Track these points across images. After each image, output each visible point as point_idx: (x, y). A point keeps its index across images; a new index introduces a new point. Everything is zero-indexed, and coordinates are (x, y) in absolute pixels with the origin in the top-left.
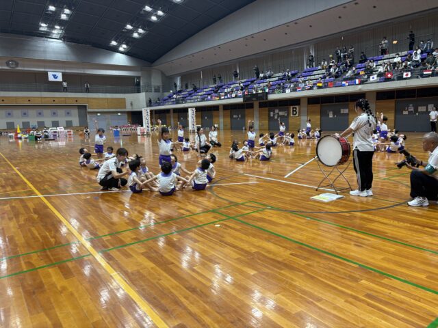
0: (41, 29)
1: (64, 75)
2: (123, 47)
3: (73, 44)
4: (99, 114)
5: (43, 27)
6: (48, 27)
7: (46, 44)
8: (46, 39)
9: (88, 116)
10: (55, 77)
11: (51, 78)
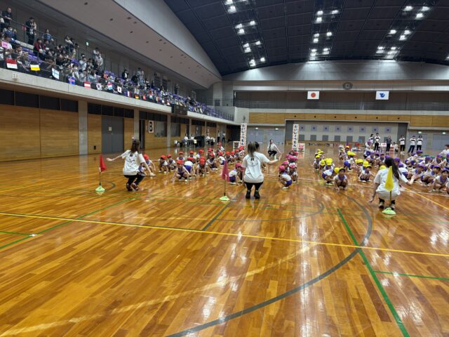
0: (378, 52)
1: (391, 94)
3: (406, 62)
4: (420, 132)
5: (380, 50)
6: (384, 50)
7: (380, 65)
8: (381, 61)
10: (382, 96)
11: (378, 97)
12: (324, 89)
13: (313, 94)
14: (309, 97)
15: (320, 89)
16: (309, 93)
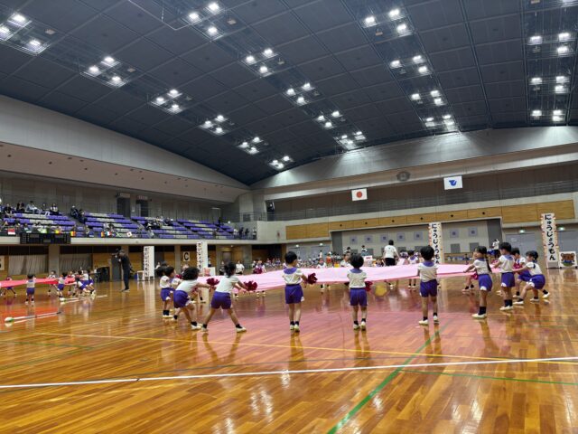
0: (428, 125)
1: (465, 179)
2: (557, 115)
4: (522, 231)
5: (430, 122)
6: (435, 121)
7: (441, 142)
9: (503, 234)
10: (453, 183)
11: (448, 186)
12: (372, 185)
13: (359, 194)
14: (355, 198)
15: (367, 186)
16: (354, 193)
